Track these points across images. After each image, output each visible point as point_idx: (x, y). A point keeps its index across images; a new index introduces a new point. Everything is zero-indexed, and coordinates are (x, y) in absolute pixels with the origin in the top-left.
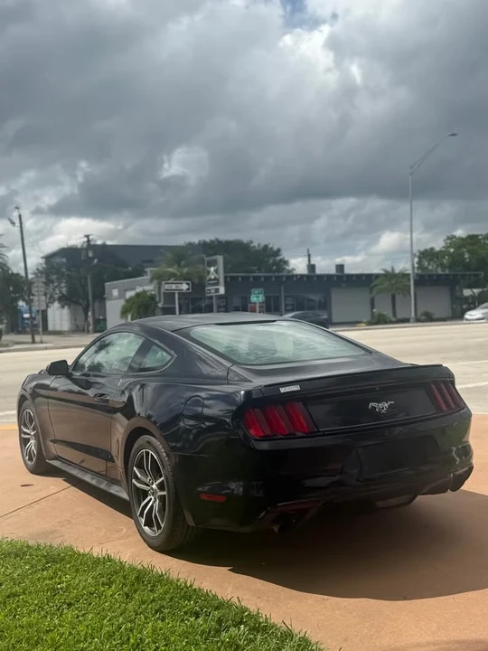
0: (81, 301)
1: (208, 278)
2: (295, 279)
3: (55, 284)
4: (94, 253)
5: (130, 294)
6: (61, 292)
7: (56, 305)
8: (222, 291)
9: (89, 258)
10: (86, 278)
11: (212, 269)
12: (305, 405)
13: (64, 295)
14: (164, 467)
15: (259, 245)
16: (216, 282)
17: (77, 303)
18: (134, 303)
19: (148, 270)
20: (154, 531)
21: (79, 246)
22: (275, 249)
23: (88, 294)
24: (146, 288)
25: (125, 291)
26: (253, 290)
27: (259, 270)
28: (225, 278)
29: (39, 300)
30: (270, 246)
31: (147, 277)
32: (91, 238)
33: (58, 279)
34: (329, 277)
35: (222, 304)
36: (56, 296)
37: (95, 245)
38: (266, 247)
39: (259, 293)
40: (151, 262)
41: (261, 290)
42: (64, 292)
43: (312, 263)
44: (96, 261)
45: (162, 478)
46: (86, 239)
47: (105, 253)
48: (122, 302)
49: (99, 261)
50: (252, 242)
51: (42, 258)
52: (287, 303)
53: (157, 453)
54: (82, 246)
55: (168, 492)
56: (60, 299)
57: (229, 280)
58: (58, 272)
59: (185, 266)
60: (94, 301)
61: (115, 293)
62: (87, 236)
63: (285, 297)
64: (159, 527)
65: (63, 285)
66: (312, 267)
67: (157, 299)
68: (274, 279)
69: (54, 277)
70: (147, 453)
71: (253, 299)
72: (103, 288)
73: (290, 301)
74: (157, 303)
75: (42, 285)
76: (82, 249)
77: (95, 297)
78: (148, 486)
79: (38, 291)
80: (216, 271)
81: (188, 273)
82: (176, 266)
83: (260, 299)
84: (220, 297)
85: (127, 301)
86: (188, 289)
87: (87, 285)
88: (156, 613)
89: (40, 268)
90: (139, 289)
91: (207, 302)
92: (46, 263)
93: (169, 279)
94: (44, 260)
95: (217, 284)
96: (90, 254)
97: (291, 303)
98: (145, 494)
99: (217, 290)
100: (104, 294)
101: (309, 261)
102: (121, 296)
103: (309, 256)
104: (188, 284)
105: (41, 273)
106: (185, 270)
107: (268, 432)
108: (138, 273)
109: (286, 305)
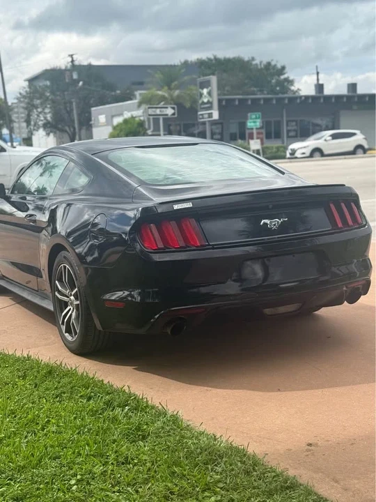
0: (67, 128)
1: (200, 102)
2: (298, 101)
3: (39, 110)
4: (79, 74)
5: (118, 120)
6: (45, 118)
7: (41, 132)
8: (216, 115)
9: (75, 80)
10: (71, 103)
11: (205, 91)
12: (198, 221)
13: (48, 122)
14: (77, 280)
15: (261, 62)
16: (209, 106)
17: (62, 131)
18: (121, 130)
19: (137, 93)
20: (72, 337)
21: (63, 68)
22: (279, 66)
23: (73, 121)
24: (135, 113)
25: (113, 116)
26: (249, 115)
27: (262, 91)
28: (220, 101)
29: (19, 128)
30: (273, 63)
31: (135, 101)
32: (74, 57)
33: (41, 104)
34: (338, 98)
35: (217, 131)
36: (41, 123)
37: (80, 66)
38: (269, 64)
39: (256, 118)
40: (140, 84)
41: (259, 114)
42: (49, 118)
43: (321, 82)
44: (81, 83)
45: (76, 289)
46: (70, 59)
47: (91, 74)
48: (109, 130)
49: (84, 84)
50: (253, 59)
51: (25, 80)
52: (289, 128)
53: (71, 267)
54: (66, 67)
55: (81, 302)
56: (45, 126)
57: (224, 103)
58: (42, 96)
59: (177, 88)
60: (80, 130)
61: (102, 119)
62: (71, 56)
63: (287, 122)
64: (76, 333)
65: (47, 110)
66: (320, 87)
67: (147, 126)
68: (274, 102)
69: (38, 102)
70: (65, 267)
71: (250, 124)
72: (90, 113)
73: (293, 126)
74: (146, 130)
75: (22, 110)
76: (66, 70)
77: (81, 124)
78: (68, 297)
79: (18, 118)
80: (210, 93)
81: (178, 96)
82: (166, 88)
83: (258, 124)
84: (214, 123)
85: (114, 128)
86: (174, 114)
87: (72, 110)
88: (57, 397)
89: (22, 92)
90: (127, 115)
91: (201, 128)
92: (30, 87)
93: (158, 104)
94: (27, 83)
95: (211, 108)
96: (75, 76)
97: (295, 128)
98: (66, 305)
99: (210, 115)
100: (90, 120)
101: (318, 80)
102: (109, 121)
103: (318, 73)
104: (173, 108)
105: (24, 97)
106: (177, 93)
107: (161, 245)
108: (127, 97)
109: (288, 131)
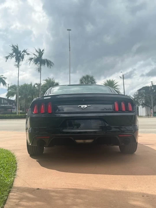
3: (141, 99)
4: (154, 88)
6: (142, 102)
9: (152, 90)
10: (151, 97)
13: (143, 103)
17: (148, 106)
32: (152, 82)
33: (141, 97)
37: (154, 85)
44: (155, 91)
56: (142, 105)
58: (142, 95)
65: (143, 100)
76: (150, 87)
87: (151, 99)
89: (136, 94)
94: (138, 91)
107: (37, 112)
